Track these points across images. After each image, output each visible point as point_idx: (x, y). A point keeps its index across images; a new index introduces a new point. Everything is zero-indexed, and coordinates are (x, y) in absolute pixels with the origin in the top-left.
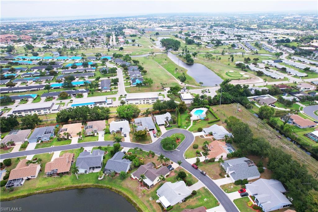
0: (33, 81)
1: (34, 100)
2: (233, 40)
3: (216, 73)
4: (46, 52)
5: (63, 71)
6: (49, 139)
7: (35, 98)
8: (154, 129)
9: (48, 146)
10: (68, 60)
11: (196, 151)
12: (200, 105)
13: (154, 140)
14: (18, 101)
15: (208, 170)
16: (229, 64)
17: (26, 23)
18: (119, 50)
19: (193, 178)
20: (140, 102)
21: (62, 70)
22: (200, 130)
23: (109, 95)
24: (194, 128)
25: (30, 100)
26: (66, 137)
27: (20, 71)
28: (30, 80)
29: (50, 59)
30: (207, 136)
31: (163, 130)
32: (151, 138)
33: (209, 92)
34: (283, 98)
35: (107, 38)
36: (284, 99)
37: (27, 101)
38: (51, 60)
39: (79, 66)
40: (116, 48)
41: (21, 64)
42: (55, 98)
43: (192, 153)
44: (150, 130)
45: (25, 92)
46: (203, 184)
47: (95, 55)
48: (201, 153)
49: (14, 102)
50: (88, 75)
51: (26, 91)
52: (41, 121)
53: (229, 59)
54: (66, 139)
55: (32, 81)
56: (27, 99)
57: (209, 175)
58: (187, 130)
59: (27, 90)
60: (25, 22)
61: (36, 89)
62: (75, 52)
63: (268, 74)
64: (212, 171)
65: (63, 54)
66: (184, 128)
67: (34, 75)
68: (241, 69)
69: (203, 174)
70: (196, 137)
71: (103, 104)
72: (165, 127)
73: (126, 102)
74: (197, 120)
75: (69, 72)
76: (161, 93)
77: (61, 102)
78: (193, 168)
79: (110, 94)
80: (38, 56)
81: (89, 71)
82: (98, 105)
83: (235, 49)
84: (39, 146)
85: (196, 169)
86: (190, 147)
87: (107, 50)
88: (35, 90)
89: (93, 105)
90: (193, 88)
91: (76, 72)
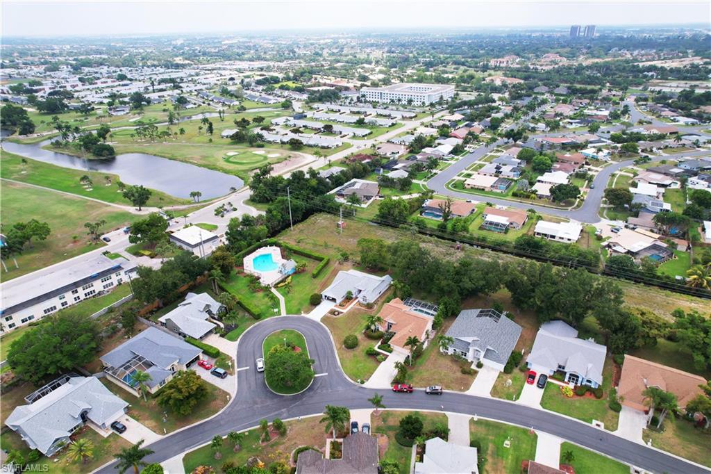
11: (364, 354)
13: (228, 385)
15: (435, 379)
19: (430, 418)
22: (315, 301)
24: (294, 303)
30: (343, 305)
33: (235, 209)
43: (358, 362)
44: (190, 366)
46: (459, 414)
48: (376, 348)
57: (448, 387)
58: (284, 314)
64: (443, 374)
66: (273, 315)
69: (437, 393)
70: (323, 320)
74: (282, 282)
78: (400, 395)
85: (411, 392)
86: (338, 350)
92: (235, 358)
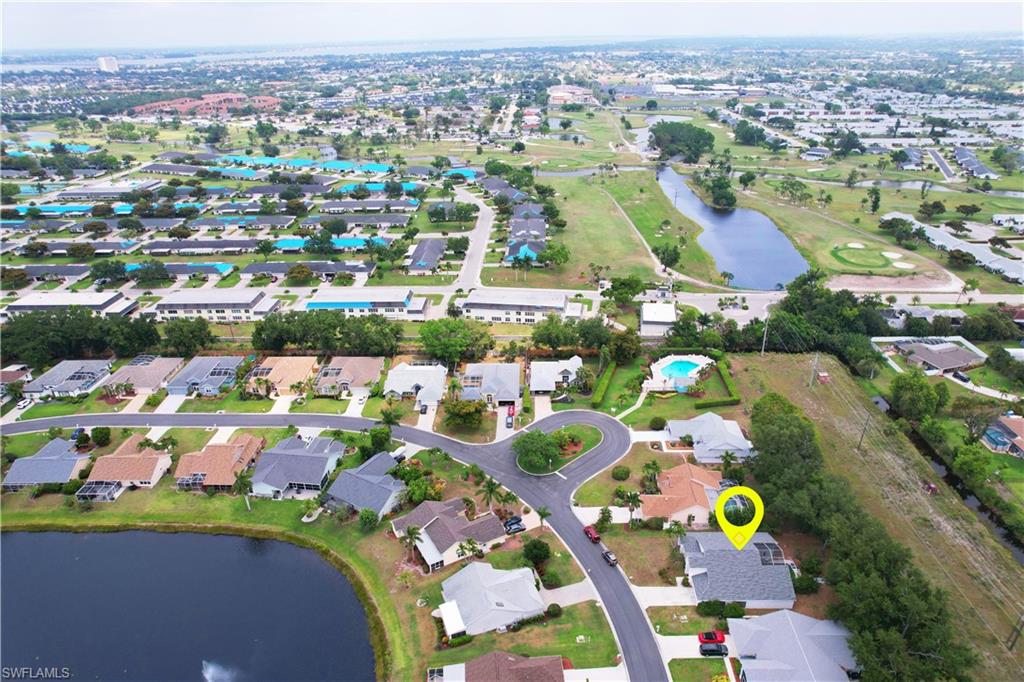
0: (240, 227)
1: (224, 279)
2: (913, 136)
3: (797, 247)
4: (302, 145)
5: (326, 205)
6: (216, 392)
7: (225, 274)
8: (513, 403)
9: (210, 411)
10: (353, 172)
11: (615, 488)
12: (690, 346)
13: (503, 434)
14: (183, 278)
15: (628, 554)
16: (857, 221)
17: (282, 62)
18: (512, 152)
19: (569, 567)
20: (508, 316)
21: (324, 201)
22: (658, 425)
23: (427, 285)
24: (642, 415)
25: (213, 278)
26: (262, 392)
27: (216, 197)
28: (233, 223)
29: (307, 166)
30: (673, 445)
31: (543, 409)
32: (494, 429)
33: (746, 308)
34: (1008, 353)
35: (490, 111)
36: (1012, 359)
37: (205, 280)
38: (308, 169)
39: (375, 192)
40: (504, 144)
41: (229, 178)
42: (276, 279)
43: (600, 491)
44: (502, 404)
45: (208, 255)
46: (595, 589)
47: (433, 164)
49: (173, 280)
50: (389, 221)
51: (212, 254)
52: (213, 340)
53: (865, 201)
54: (260, 398)
55: (236, 227)
56: (204, 275)
57: (626, 568)
58: (617, 418)
59: (216, 250)
60: (283, 58)
61: (238, 249)
62: (381, 151)
63: (994, 266)
64: (643, 556)
65: (347, 154)
66: (610, 413)
67: (248, 210)
68: (894, 239)
69: (608, 561)
70: (637, 445)
71: (396, 309)
72: (553, 402)
73: (464, 311)
74: (660, 392)
75: (341, 209)
76: (580, 295)
77: (287, 292)
78: (583, 536)
79: (432, 285)
80: (277, 157)
81: (397, 211)
82: (381, 311)
83: (905, 167)
84: (189, 407)
85: (593, 542)
86: (604, 472)
87: (476, 150)
88: (232, 253)
89: (366, 310)
90: (697, 289)
91: (360, 209)
92: (535, 421)
